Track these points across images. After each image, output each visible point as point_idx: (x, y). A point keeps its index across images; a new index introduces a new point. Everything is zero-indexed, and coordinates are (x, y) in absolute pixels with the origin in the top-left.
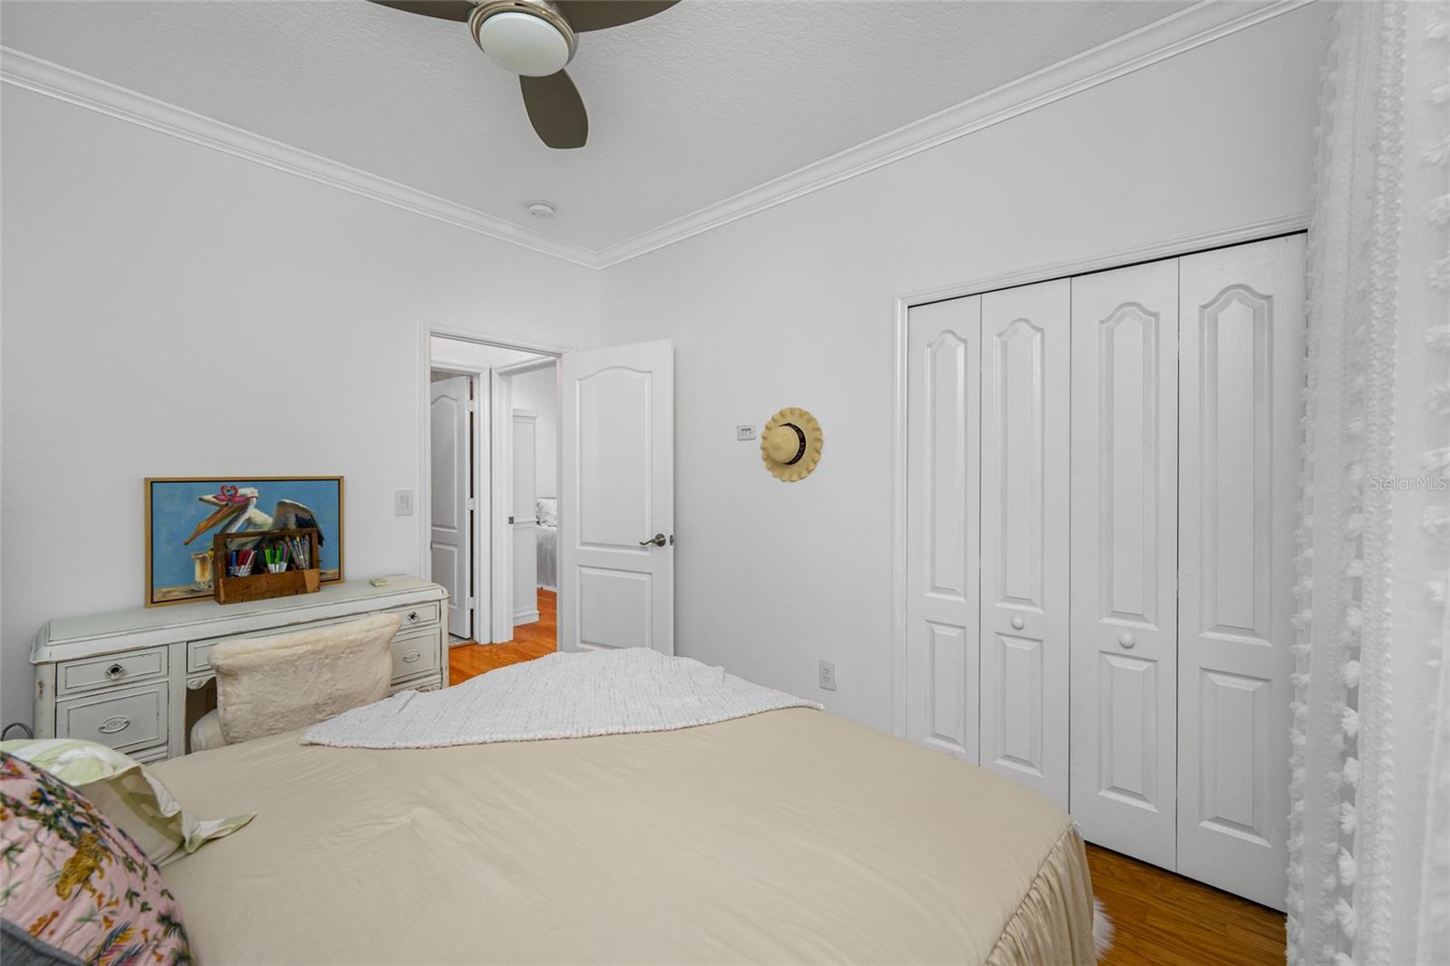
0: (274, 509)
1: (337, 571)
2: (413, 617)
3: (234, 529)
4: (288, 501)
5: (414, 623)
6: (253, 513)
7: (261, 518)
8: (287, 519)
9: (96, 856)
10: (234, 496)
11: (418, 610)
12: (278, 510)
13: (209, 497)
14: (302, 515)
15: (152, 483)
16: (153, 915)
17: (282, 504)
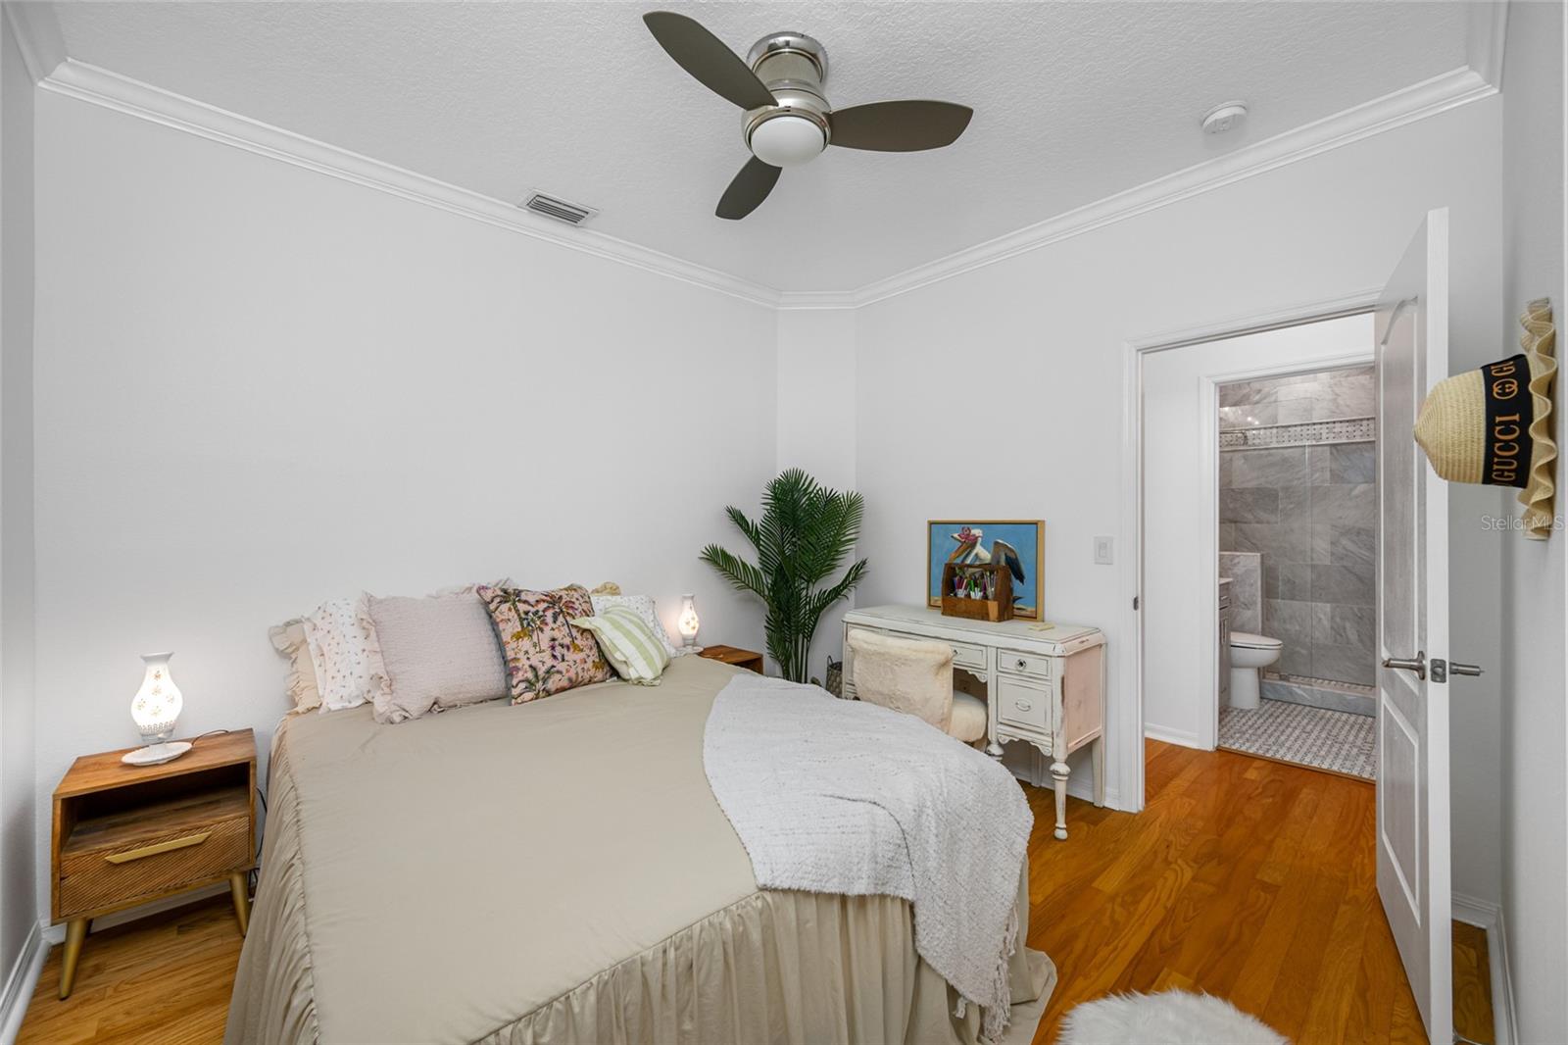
0: (992, 547)
1: (1034, 609)
2: (1021, 664)
3: (968, 561)
4: (1001, 541)
5: (1020, 671)
6: (979, 549)
7: (983, 553)
8: (1000, 557)
9: (525, 635)
10: (968, 535)
11: (1028, 659)
12: (995, 548)
13: (956, 535)
14: (1010, 554)
15: (931, 524)
16: (529, 663)
17: (996, 543)
